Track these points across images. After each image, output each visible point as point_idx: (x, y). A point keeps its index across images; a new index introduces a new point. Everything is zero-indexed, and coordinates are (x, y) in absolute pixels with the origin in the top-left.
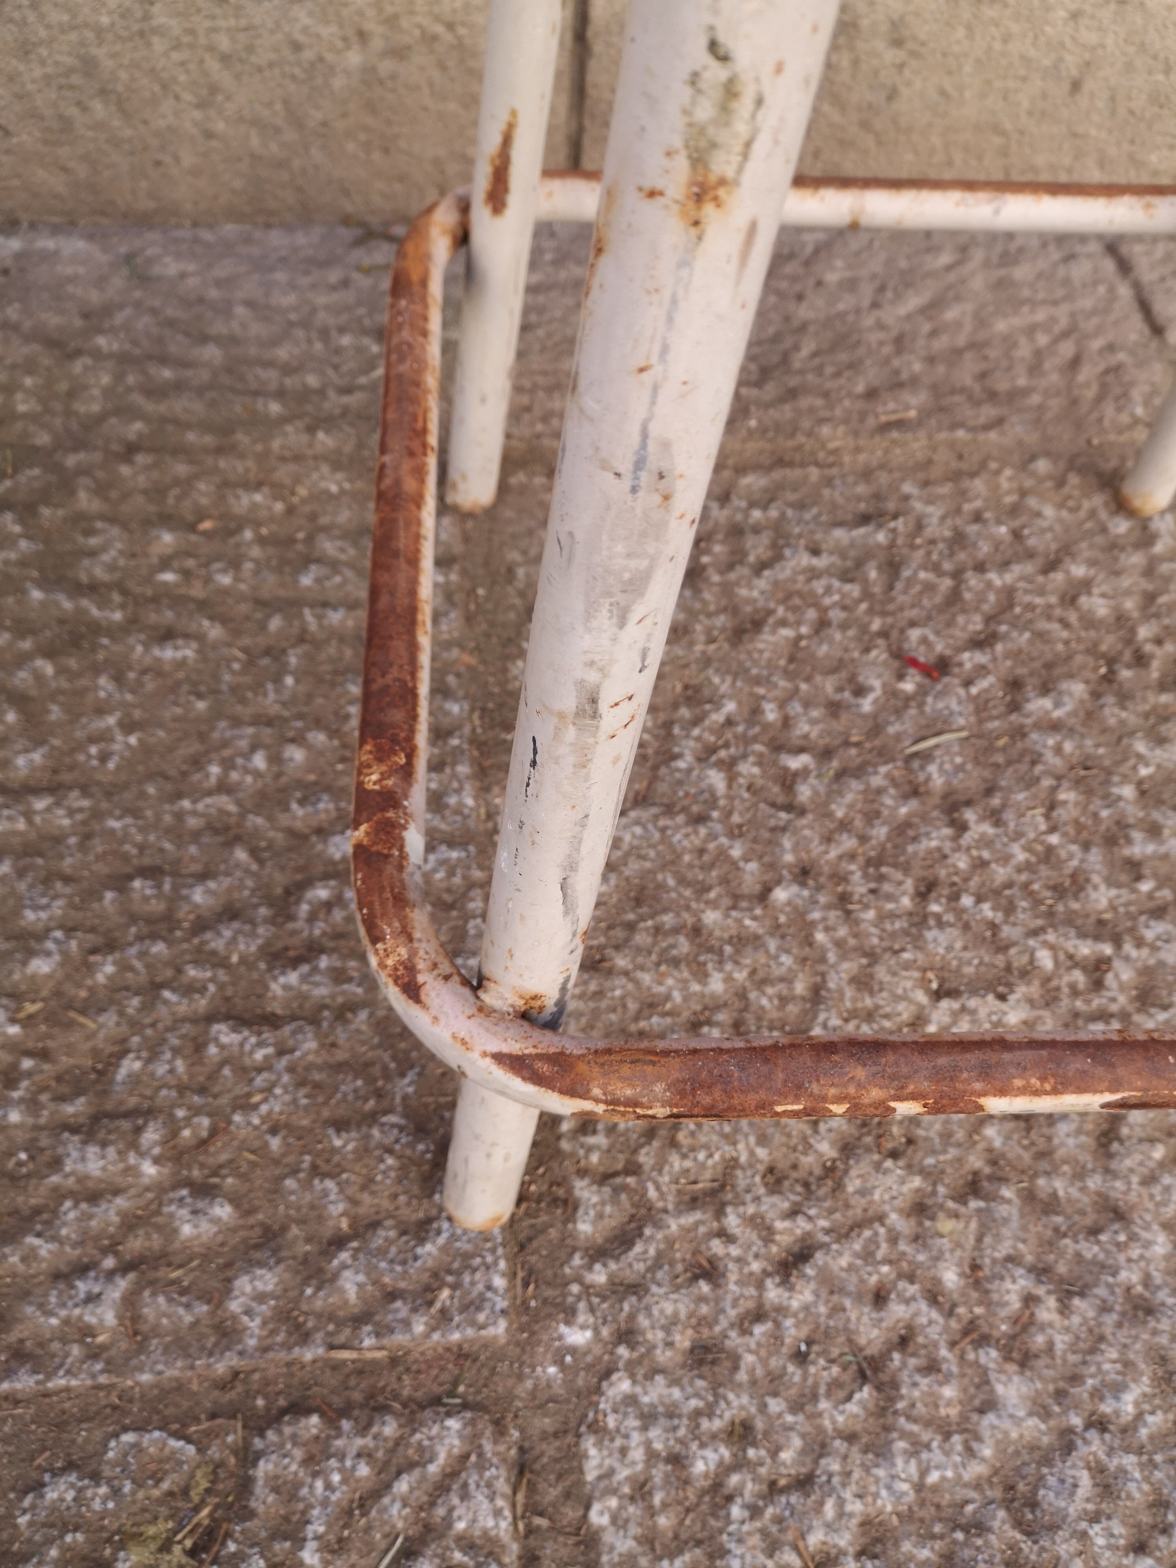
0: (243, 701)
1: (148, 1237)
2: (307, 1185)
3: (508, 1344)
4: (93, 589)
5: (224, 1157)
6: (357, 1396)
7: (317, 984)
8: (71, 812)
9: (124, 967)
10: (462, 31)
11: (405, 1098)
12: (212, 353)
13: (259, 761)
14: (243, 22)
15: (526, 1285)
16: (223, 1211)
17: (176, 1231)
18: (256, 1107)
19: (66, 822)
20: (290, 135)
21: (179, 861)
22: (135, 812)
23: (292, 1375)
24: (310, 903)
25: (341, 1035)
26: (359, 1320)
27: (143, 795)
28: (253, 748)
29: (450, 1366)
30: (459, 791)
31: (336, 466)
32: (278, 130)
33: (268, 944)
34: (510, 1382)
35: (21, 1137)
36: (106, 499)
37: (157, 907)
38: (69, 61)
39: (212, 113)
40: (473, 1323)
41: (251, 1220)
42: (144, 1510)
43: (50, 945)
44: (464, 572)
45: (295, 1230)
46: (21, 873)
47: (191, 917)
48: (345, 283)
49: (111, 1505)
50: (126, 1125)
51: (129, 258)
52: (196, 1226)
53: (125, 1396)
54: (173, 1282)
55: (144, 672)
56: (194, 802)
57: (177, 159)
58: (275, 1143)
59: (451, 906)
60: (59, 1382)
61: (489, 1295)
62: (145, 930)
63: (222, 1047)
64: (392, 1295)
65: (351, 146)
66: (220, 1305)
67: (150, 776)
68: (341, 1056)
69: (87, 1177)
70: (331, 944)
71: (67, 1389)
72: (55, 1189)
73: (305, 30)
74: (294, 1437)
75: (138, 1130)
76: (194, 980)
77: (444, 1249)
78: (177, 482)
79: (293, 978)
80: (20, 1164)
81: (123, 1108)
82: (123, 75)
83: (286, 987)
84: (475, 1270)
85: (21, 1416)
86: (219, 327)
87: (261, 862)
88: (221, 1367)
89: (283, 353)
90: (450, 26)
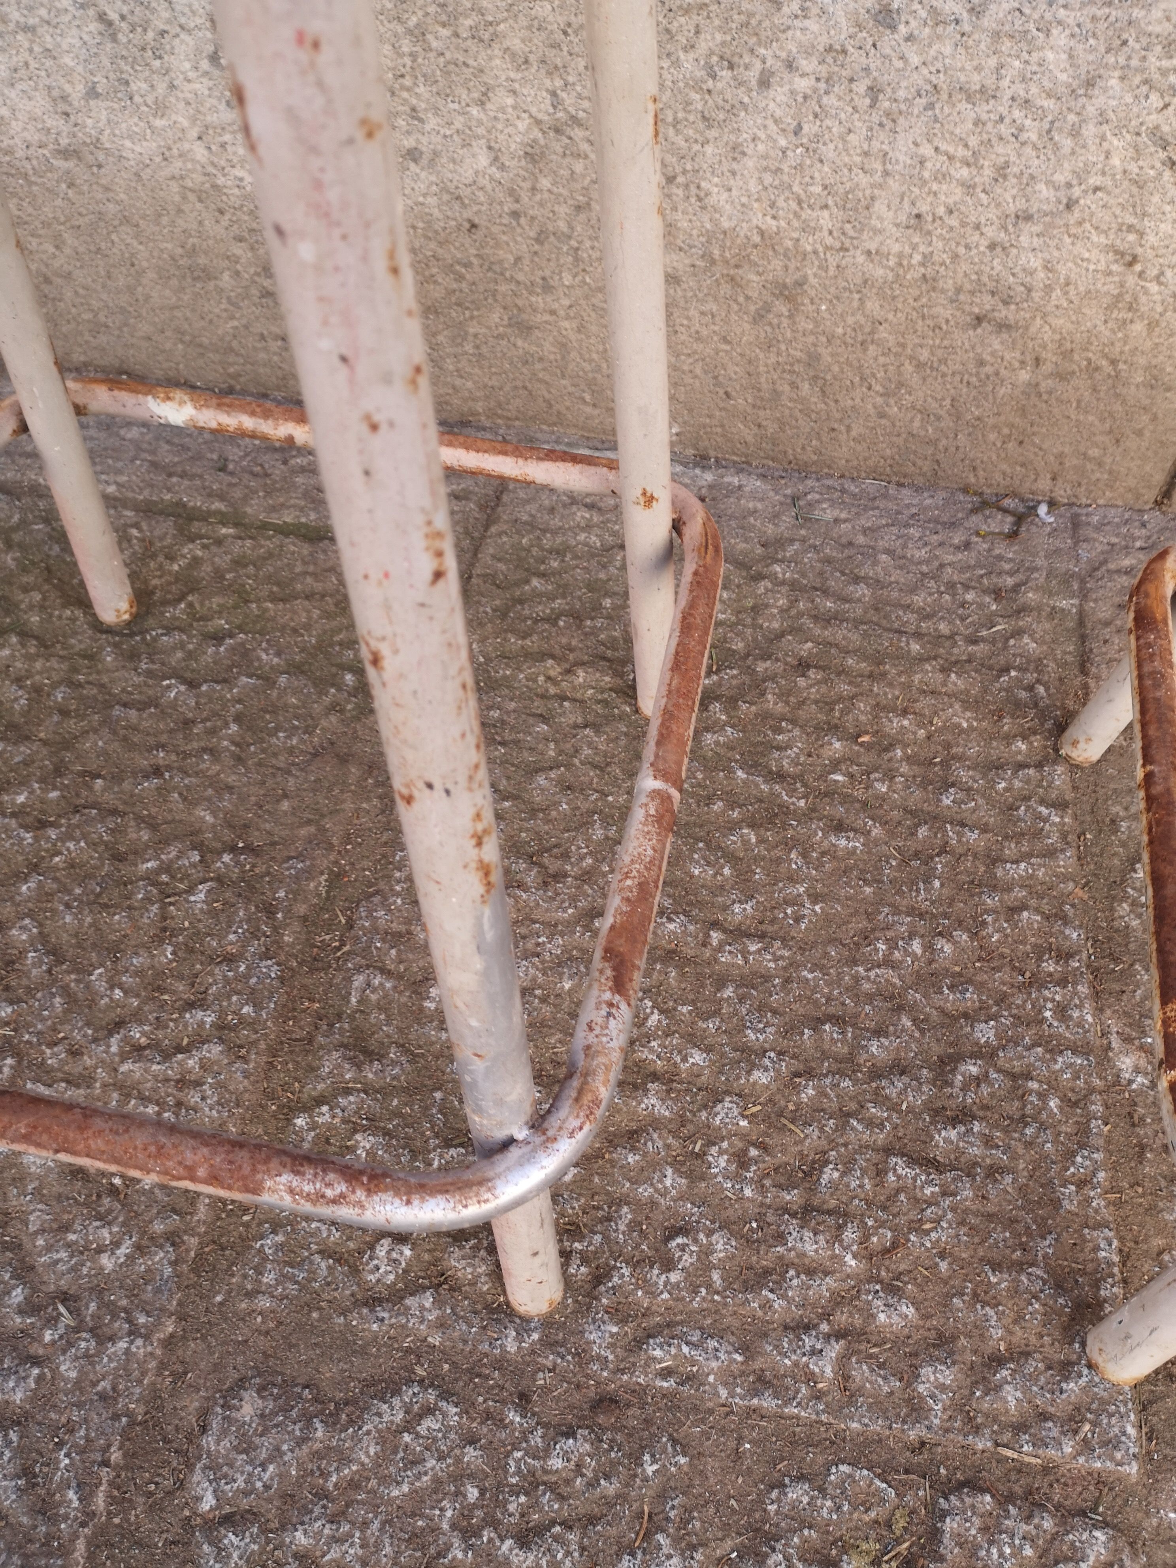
0: (900, 892)
1: (851, 1315)
2: (971, 1306)
3: (1137, 1483)
4: (780, 776)
5: (903, 1267)
6: (1017, 1489)
7: (972, 1145)
8: (776, 959)
9: (822, 1094)
10: (1121, 366)
11: (1045, 1256)
12: (862, 591)
13: (916, 946)
14: (946, 343)
15: (1150, 1439)
16: (909, 1311)
17: (873, 1316)
18: (927, 1233)
19: (772, 965)
20: (947, 423)
21: (856, 1016)
22: (822, 968)
23: (966, 1457)
24: (963, 1076)
25: (992, 1191)
26: (1020, 1428)
27: (826, 954)
28: (912, 936)
29: (1092, 1488)
30: (1080, 1007)
31: (967, 705)
32: (939, 418)
33: (929, 1101)
34: (1140, 1515)
35: (753, 1210)
36: (787, 703)
37: (842, 1049)
38: (798, 354)
39: (892, 401)
40: (1112, 1459)
41: (928, 1324)
42: (857, 1528)
43: (767, 1062)
44: (1075, 817)
45: (963, 1341)
46: (742, 1000)
47: (869, 1064)
48: (967, 545)
49: (835, 1517)
50: (831, 1221)
51: (795, 499)
52: (889, 1317)
53: (841, 1437)
54: (871, 1356)
55: (823, 854)
56: (867, 970)
57: (849, 428)
58: (943, 1266)
59: (1075, 1104)
60: (791, 1410)
61: (1123, 1439)
62: (835, 1067)
63: (899, 1177)
64: (1044, 1417)
65: (992, 437)
66: (909, 1384)
67: (831, 941)
68: (991, 1208)
69: (804, 1255)
70: (981, 1113)
71: (797, 1417)
72: (781, 1258)
73: (993, 354)
74: (973, 1506)
75: (840, 1228)
76: (875, 1116)
77: (1083, 1389)
78: (840, 699)
79: (953, 1134)
80: (751, 1229)
81: (825, 1207)
82: (836, 368)
83: (947, 1140)
84: (1111, 1415)
85: (765, 1428)
86: (867, 570)
87: (922, 1032)
88: (914, 1434)
89: (918, 600)
90: (1113, 362)
